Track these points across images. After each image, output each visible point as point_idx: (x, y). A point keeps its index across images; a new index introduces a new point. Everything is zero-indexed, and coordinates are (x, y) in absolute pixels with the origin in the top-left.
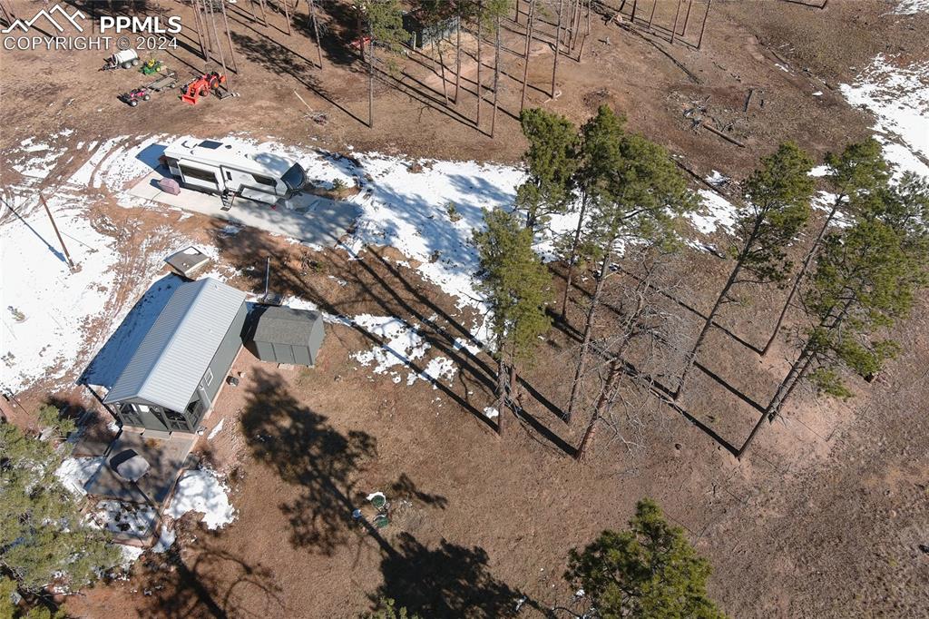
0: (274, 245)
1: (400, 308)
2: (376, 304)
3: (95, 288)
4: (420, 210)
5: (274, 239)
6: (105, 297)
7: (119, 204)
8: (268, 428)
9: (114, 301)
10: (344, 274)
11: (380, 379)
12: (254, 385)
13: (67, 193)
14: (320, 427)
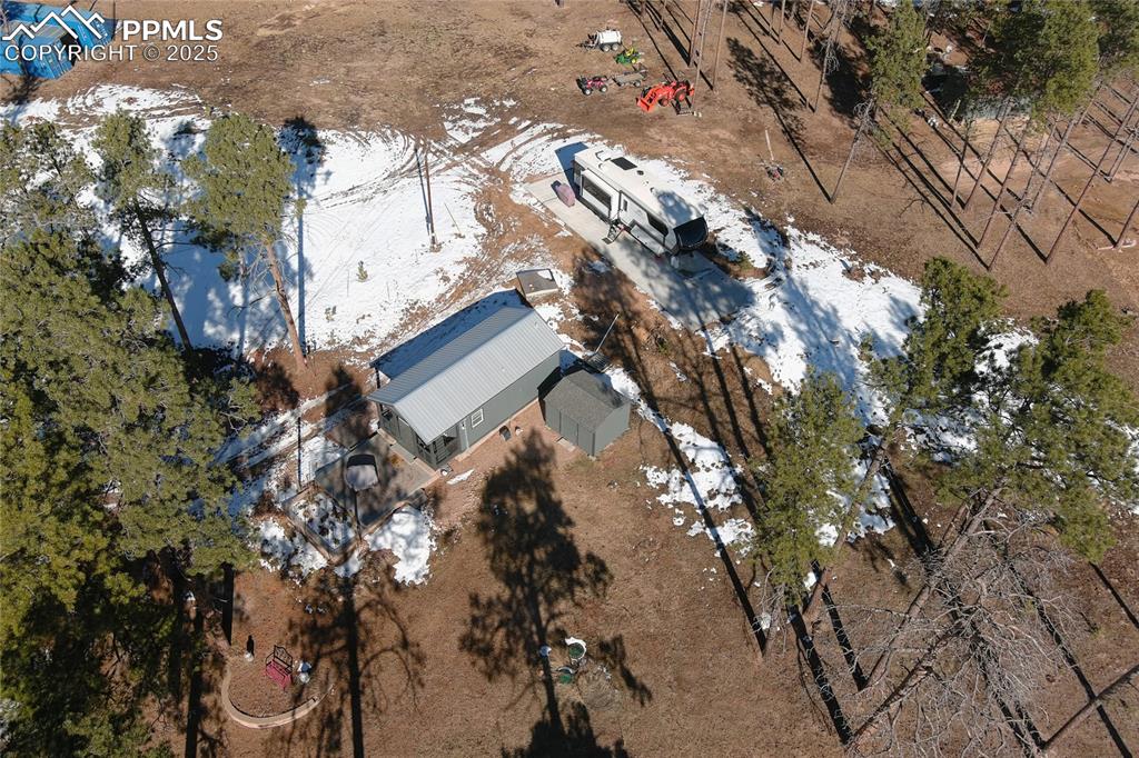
0: (631, 300)
1: (731, 438)
2: (705, 420)
3: (440, 275)
4: (825, 327)
5: (636, 295)
6: (443, 288)
7: (511, 196)
8: (509, 502)
9: (448, 295)
10: (688, 368)
11: (660, 509)
12: (523, 448)
13: (473, 167)
14: (561, 530)
